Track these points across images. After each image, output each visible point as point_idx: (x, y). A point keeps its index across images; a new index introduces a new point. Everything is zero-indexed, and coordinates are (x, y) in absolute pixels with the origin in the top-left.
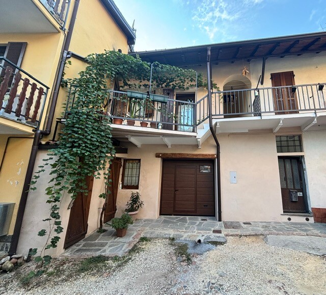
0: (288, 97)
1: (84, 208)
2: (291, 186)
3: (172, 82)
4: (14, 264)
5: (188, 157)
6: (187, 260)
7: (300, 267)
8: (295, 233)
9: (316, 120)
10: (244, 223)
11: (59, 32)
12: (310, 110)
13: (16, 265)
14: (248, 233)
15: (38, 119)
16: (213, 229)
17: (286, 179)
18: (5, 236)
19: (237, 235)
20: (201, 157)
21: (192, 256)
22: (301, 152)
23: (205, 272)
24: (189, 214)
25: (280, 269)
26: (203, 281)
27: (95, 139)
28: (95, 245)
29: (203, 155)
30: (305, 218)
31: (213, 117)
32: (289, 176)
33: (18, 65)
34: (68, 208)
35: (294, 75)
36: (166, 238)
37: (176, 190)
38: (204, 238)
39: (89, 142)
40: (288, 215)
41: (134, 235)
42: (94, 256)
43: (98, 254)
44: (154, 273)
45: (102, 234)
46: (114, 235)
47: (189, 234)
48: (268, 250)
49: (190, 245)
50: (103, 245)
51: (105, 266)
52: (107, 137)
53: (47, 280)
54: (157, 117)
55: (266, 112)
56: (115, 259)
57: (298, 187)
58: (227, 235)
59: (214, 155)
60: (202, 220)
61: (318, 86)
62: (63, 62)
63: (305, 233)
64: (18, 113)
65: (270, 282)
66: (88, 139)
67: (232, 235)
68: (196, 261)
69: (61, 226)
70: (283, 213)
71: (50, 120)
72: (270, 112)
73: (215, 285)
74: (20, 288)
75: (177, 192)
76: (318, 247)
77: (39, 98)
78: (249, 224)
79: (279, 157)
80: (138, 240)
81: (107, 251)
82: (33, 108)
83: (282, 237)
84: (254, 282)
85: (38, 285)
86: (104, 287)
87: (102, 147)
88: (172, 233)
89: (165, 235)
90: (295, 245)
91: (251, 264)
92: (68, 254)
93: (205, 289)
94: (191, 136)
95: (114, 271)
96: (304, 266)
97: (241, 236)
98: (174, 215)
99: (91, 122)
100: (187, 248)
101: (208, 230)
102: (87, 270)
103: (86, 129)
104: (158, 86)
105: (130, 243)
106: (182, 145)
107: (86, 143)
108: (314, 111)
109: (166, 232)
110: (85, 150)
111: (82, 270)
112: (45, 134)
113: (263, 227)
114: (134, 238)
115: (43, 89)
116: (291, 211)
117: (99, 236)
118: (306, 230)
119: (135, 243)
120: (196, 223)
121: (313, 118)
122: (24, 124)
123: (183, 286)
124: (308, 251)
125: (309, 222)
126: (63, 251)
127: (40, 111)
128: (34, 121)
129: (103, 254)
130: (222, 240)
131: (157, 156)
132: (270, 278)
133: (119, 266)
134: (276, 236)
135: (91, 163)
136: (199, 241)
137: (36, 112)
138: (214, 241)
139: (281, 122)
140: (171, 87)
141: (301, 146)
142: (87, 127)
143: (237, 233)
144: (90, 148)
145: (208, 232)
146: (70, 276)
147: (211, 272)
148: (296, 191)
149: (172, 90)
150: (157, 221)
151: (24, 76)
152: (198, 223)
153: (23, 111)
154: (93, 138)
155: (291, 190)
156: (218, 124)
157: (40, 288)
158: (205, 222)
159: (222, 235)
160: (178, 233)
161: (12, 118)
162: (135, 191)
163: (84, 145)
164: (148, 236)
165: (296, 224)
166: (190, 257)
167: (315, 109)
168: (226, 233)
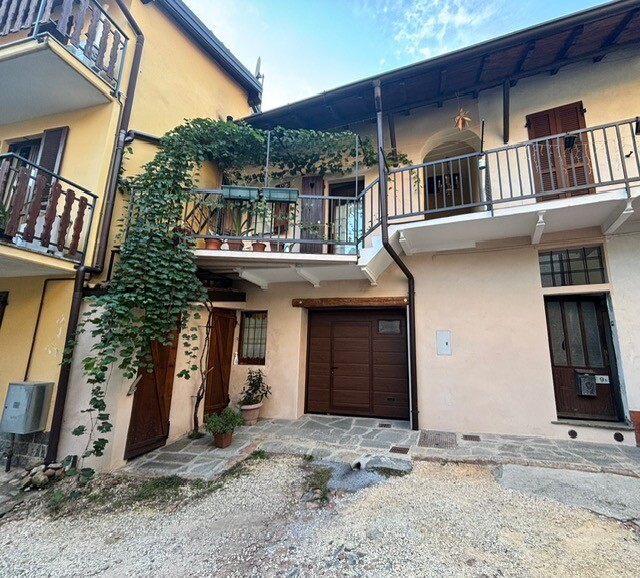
0: (569, 163)
1: (160, 396)
2: (578, 361)
3: (315, 161)
4: (50, 477)
5: (350, 304)
6: (321, 499)
7: (558, 540)
8: (573, 465)
9: (629, 206)
10: (466, 437)
11: (111, 101)
12: (613, 182)
13: (53, 479)
14: (462, 457)
15: (80, 248)
16: (393, 445)
17: (565, 346)
18: (41, 432)
19: (438, 460)
20: (376, 304)
21: (333, 493)
22: (604, 282)
23: (344, 524)
24: (358, 413)
25: (505, 538)
26: (331, 543)
27: (165, 276)
28: (175, 458)
29: (380, 299)
30: (613, 433)
31: (389, 222)
32: (575, 338)
33: (56, 172)
34: (129, 395)
35: (585, 110)
36: (299, 456)
37: (333, 368)
38: (368, 459)
39: (152, 281)
40: (568, 424)
41: (246, 445)
42: (165, 475)
43: (173, 472)
44: (249, 515)
45: (195, 441)
46: (212, 445)
47: (344, 451)
48: (496, 497)
49: (338, 471)
50: (186, 459)
51: (176, 494)
52: (185, 271)
53: (85, 508)
54: (294, 233)
55: (502, 201)
56: (197, 484)
57: (598, 363)
58: (416, 459)
59: (402, 299)
60: (382, 426)
61: (634, 124)
62: (119, 151)
63: (599, 468)
64: (45, 240)
65: (470, 562)
66: (151, 277)
67: (426, 459)
68: (336, 501)
69: (108, 421)
70: (556, 420)
71: (102, 250)
72: (522, 198)
73: (351, 553)
74: (46, 514)
75: (336, 372)
76: (623, 501)
77: (81, 214)
78: (475, 438)
79: (548, 299)
80: (247, 455)
81: (189, 471)
82: (71, 232)
83: (537, 471)
84: (432, 559)
85: (70, 513)
86: (159, 528)
87: (177, 290)
88: (311, 446)
89: (299, 449)
90: (564, 490)
91: (443, 518)
92: (130, 469)
93: (328, 559)
94: (347, 263)
95: (186, 504)
96: (568, 540)
97: (446, 461)
98: (331, 414)
99: (159, 249)
100: (330, 477)
101: (382, 446)
102: (147, 498)
103: (147, 260)
104: (293, 173)
105: (230, 460)
106: (339, 281)
107: (146, 282)
108: (624, 185)
109: (303, 445)
110: (143, 295)
111: (139, 497)
112: (94, 272)
113: (502, 448)
114: (241, 451)
115: (86, 200)
116: (579, 416)
117: (188, 443)
118: (605, 461)
119: (239, 460)
120: (366, 430)
121: (622, 204)
122: (59, 259)
123: (289, 545)
124: (595, 507)
125: (623, 443)
126: (124, 463)
127: (83, 235)
128: (74, 253)
129: (180, 474)
130: (403, 467)
131: (296, 304)
132: (473, 556)
133: (197, 497)
134: (523, 468)
135: (156, 317)
136: (358, 465)
137: (76, 237)
138: (385, 469)
139: (541, 219)
140: (317, 172)
141: (602, 269)
142: (149, 257)
143: (440, 456)
144: (156, 293)
145: (380, 450)
146: (118, 505)
147: (355, 526)
148: (591, 372)
149: (320, 177)
150: (296, 423)
151: (65, 187)
152: (370, 430)
153: (54, 237)
154: (161, 273)
155: (578, 370)
156: (402, 235)
157: (69, 518)
158: (386, 430)
159: (407, 457)
160: (325, 448)
161: (37, 250)
162: (255, 368)
163: (142, 286)
164: (268, 449)
165: (587, 446)
166: (328, 496)
167: (626, 181)
168: (415, 454)
